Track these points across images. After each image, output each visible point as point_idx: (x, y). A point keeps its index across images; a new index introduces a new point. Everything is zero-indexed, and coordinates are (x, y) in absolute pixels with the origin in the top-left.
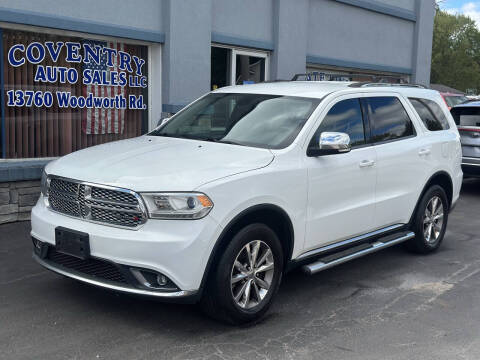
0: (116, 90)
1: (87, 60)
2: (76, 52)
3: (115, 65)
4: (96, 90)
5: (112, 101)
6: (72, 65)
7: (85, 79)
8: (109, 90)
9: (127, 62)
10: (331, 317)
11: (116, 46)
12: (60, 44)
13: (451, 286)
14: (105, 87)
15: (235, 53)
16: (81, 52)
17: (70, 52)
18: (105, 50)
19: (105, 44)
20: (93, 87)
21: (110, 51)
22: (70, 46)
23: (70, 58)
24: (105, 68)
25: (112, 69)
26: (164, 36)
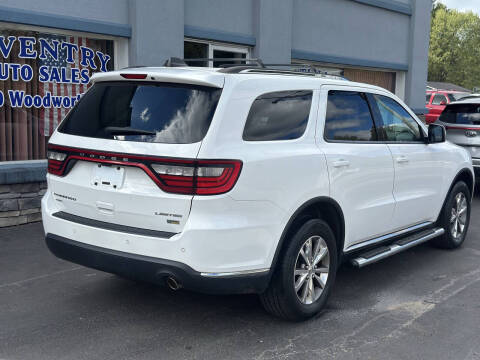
0: (77, 88)
1: (43, 56)
2: (30, 47)
3: (76, 61)
4: (55, 88)
5: (73, 100)
6: (27, 61)
7: (41, 76)
8: (70, 89)
9: (90, 58)
10: (287, 347)
11: (76, 40)
12: (12, 39)
13: (433, 305)
14: (65, 85)
15: (212, 48)
16: (37, 47)
17: (24, 47)
18: (64, 45)
19: (64, 38)
20: (51, 85)
21: (70, 47)
22: (23, 40)
23: (24, 54)
24: (65, 64)
25: (73, 66)
26: (130, 30)
